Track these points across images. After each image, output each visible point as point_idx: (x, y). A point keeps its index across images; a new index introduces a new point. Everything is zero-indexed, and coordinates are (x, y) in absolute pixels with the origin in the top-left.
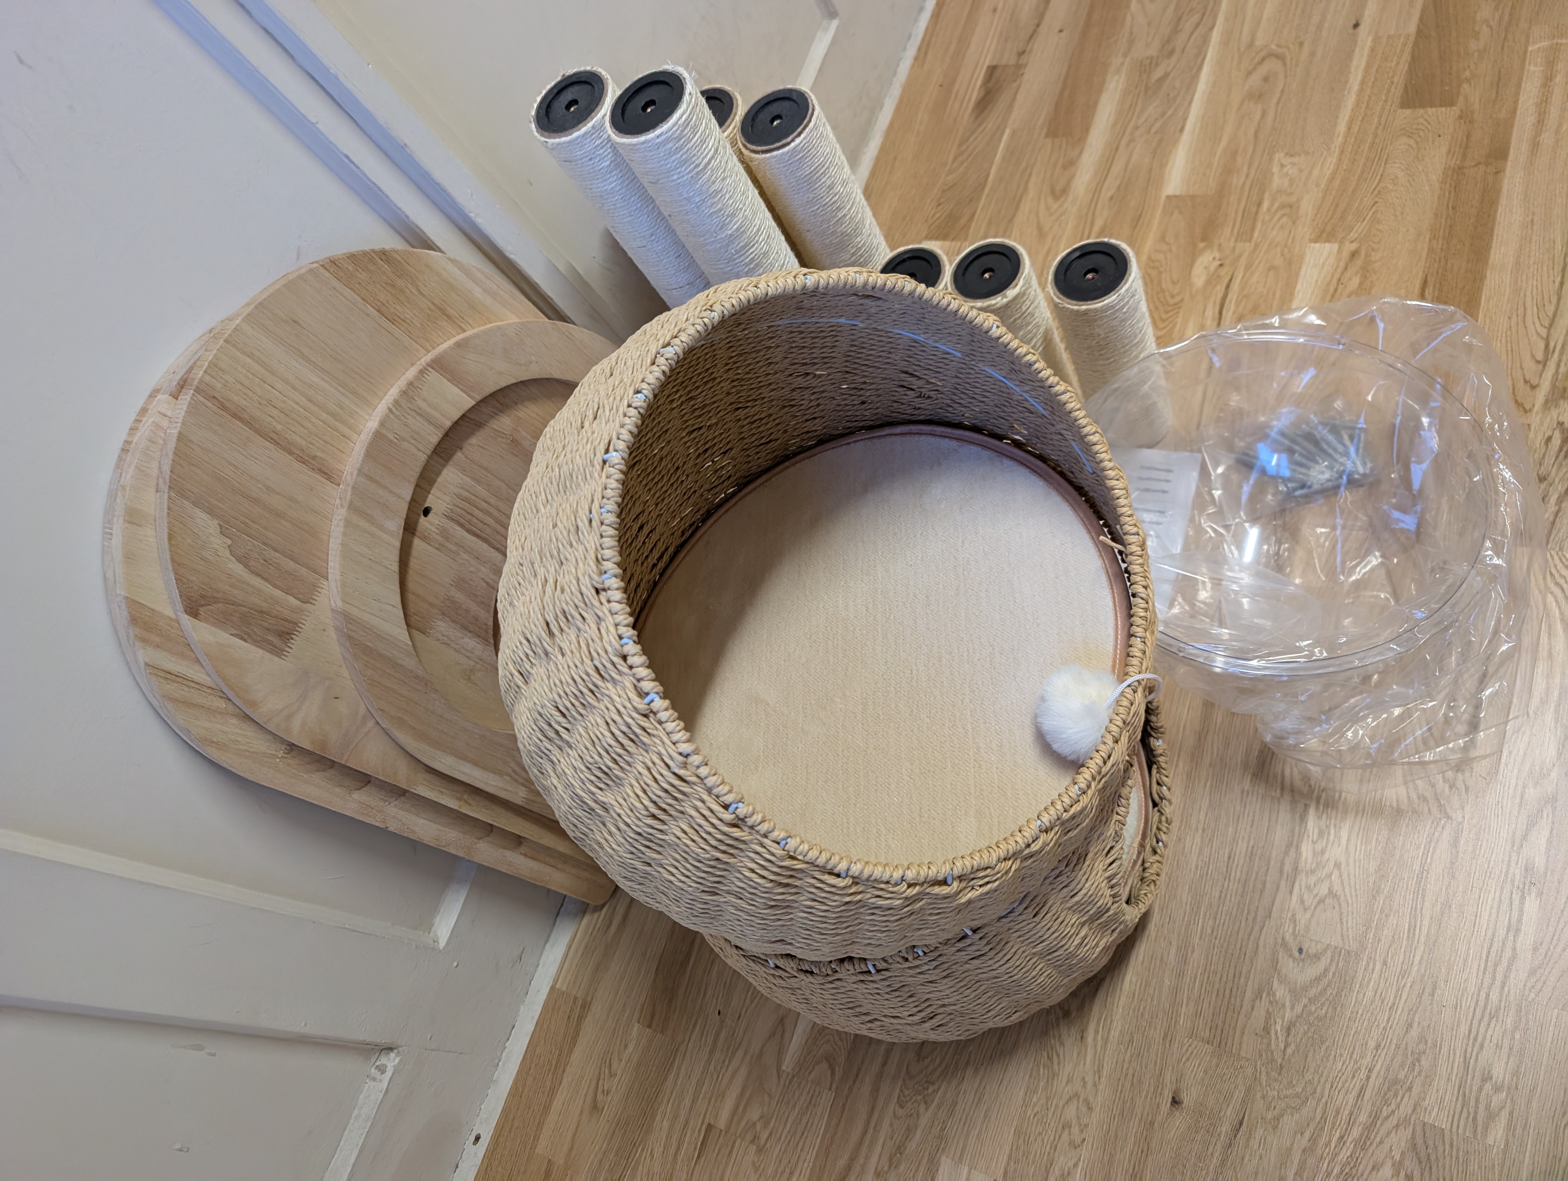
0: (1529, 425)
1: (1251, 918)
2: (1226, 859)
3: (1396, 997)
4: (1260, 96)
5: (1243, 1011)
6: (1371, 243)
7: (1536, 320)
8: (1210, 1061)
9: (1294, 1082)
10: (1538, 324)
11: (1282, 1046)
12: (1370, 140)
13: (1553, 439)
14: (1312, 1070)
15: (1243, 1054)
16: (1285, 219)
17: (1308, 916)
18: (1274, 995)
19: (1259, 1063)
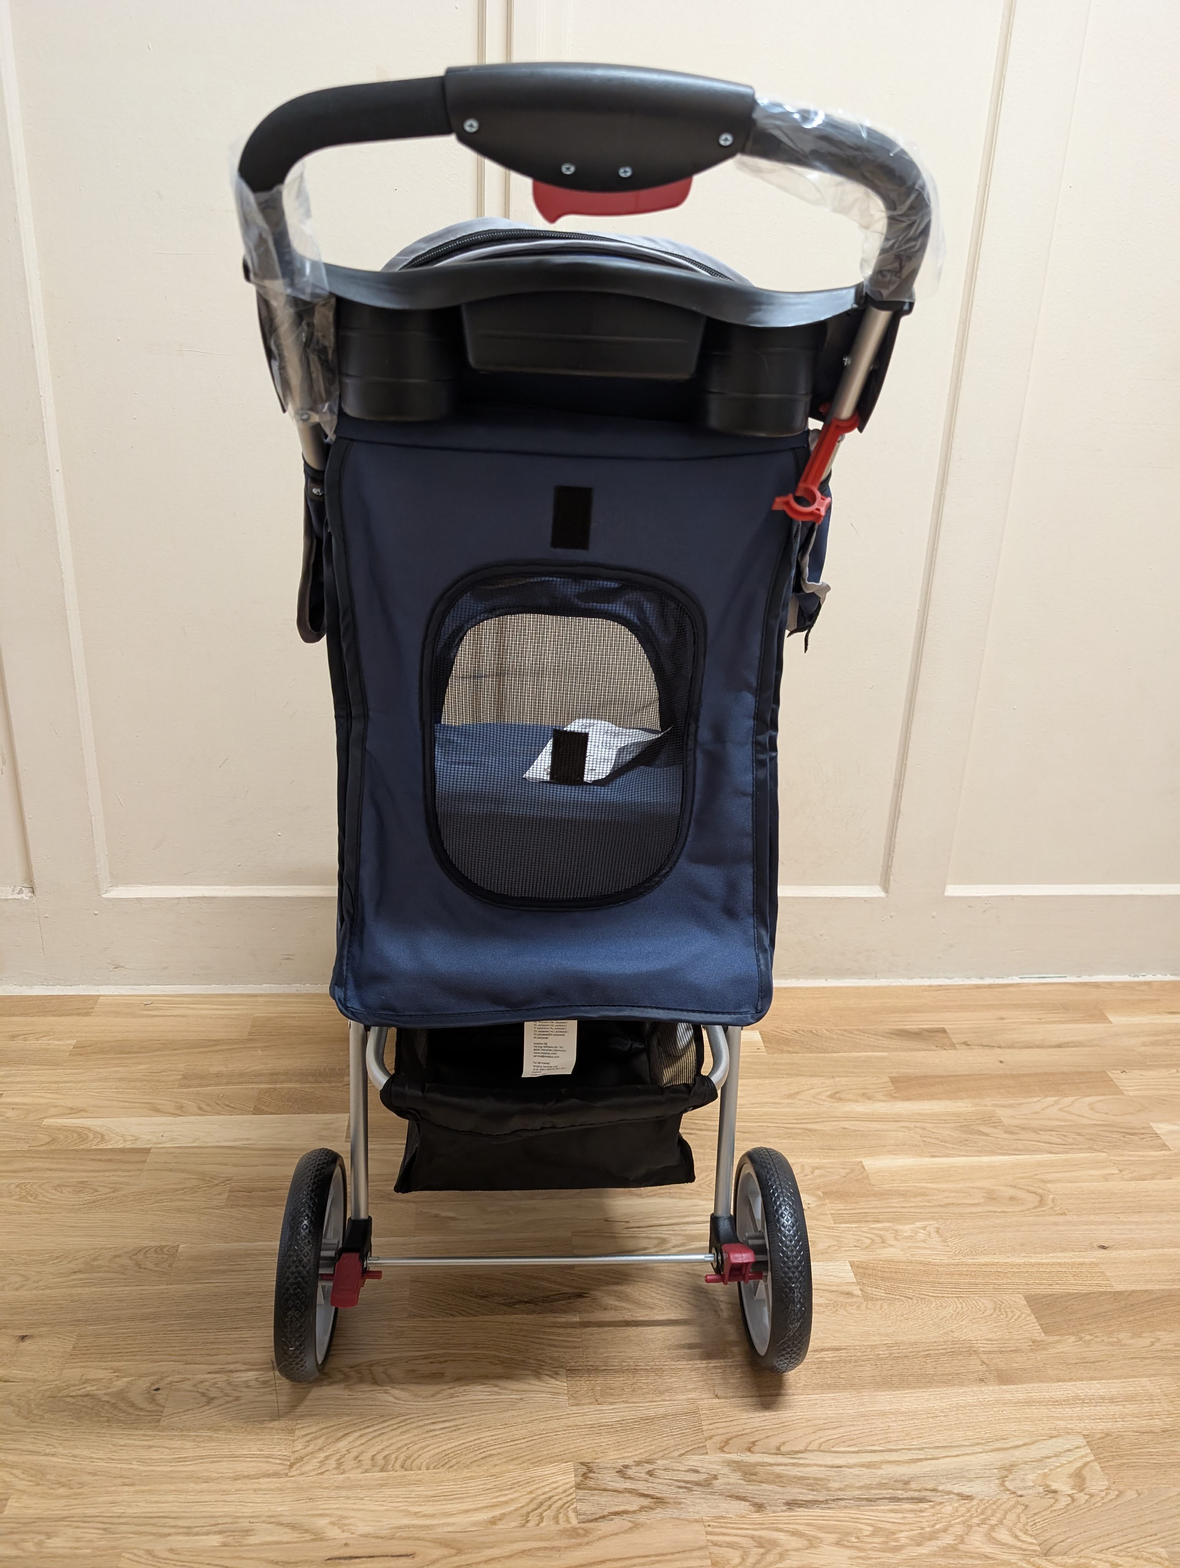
0: (707, 1453)
1: (183, 1352)
2: (235, 1326)
3: (119, 1460)
4: (995, 1199)
5: (102, 1364)
6: (865, 1304)
7: (826, 1439)
8: (58, 1352)
9: (42, 1408)
10: (822, 1440)
11: (73, 1394)
12: (978, 1281)
13: (696, 1474)
14: (52, 1417)
15: (64, 1372)
16: (868, 1241)
17: (188, 1388)
18: (118, 1380)
19: (58, 1382)
